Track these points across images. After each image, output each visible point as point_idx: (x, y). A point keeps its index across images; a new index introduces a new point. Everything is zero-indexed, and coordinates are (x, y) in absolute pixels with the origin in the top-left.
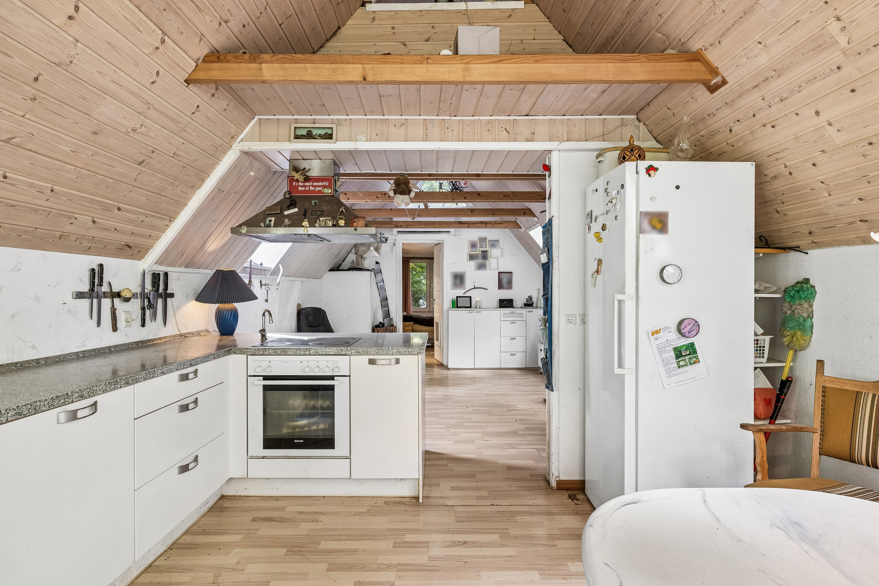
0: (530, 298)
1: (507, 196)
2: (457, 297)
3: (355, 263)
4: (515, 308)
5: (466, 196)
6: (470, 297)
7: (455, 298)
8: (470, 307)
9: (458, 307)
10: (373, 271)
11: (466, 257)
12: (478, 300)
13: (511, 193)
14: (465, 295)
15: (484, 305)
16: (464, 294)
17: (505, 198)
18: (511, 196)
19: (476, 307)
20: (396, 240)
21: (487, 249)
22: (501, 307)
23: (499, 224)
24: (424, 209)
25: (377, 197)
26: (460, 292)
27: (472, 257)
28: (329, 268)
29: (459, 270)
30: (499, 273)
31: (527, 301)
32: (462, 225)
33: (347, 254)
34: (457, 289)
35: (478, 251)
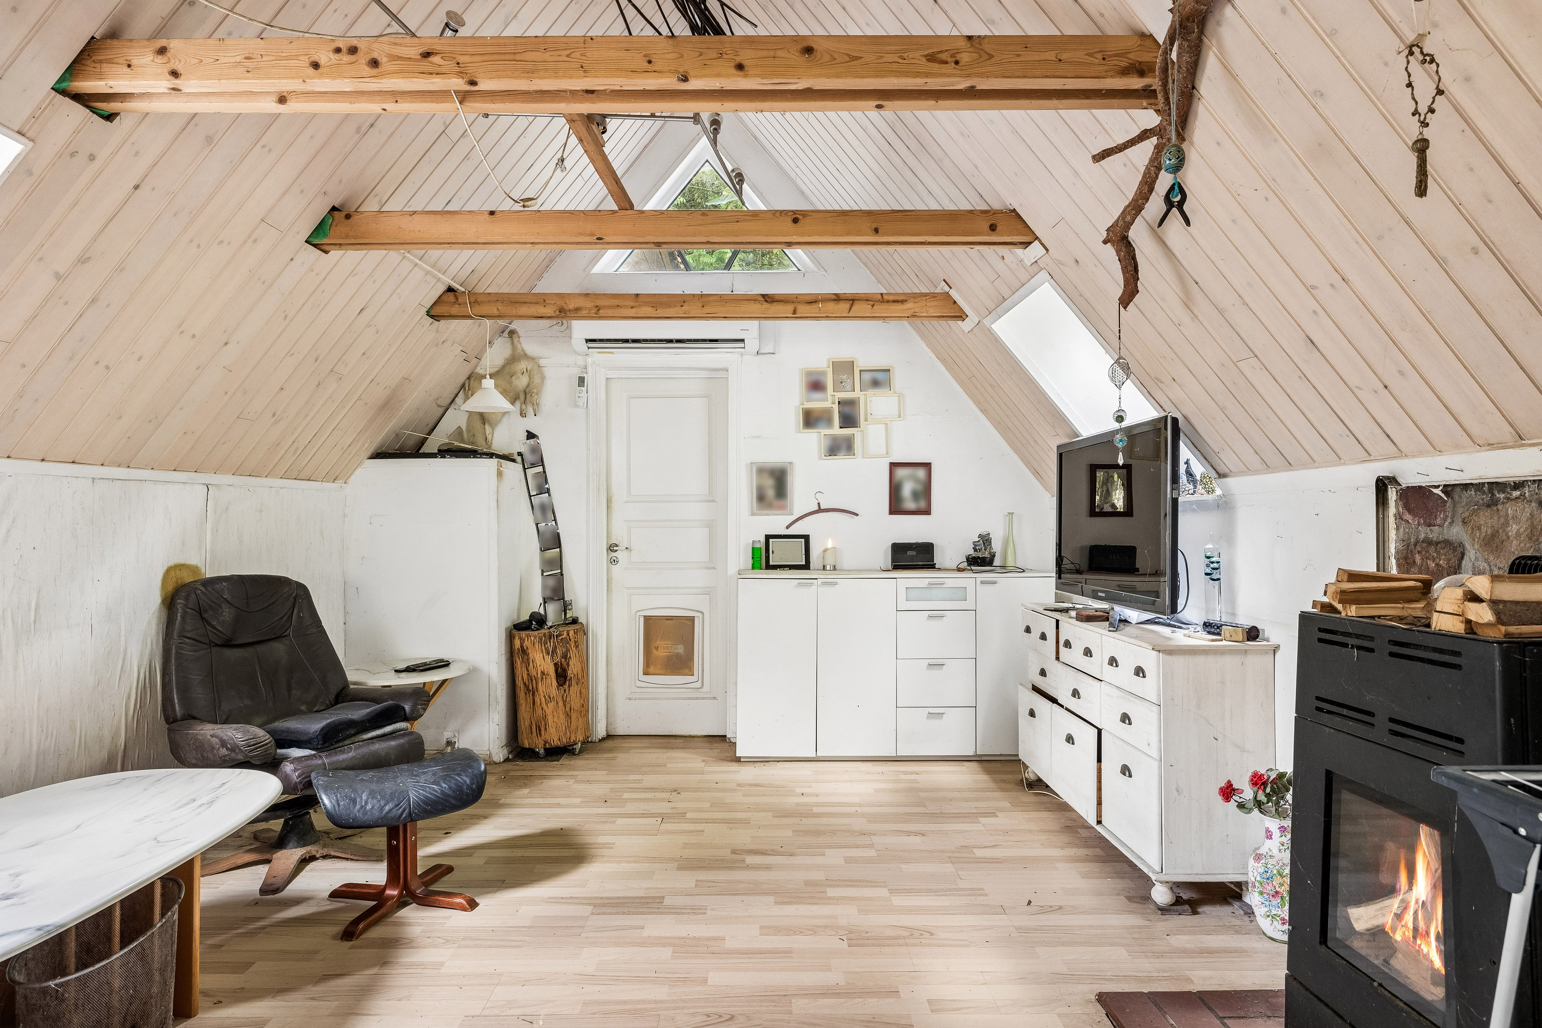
0: (986, 540)
1: (944, 56)
2: (768, 537)
3: (465, 435)
4: (939, 569)
5: (745, 56)
6: (806, 538)
7: (763, 539)
8: (806, 566)
9: (769, 567)
10: (519, 459)
11: (795, 418)
12: (830, 545)
13: (963, 44)
14: (792, 531)
15: (847, 562)
16: (787, 527)
17: (935, 67)
18: (965, 58)
19: (824, 568)
20: (586, 368)
21: (856, 394)
22: (897, 565)
23: (894, 301)
24: (614, 212)
25: (316, 66)
26: (776, 523)
27: (810, 419)
28: (371, 450)
29: (773, 457)
30: (893, 465)
31: (975, 550)
32: (775, 309)
33: (441, 410)
34: (766, 512)
35: (828, 401)
